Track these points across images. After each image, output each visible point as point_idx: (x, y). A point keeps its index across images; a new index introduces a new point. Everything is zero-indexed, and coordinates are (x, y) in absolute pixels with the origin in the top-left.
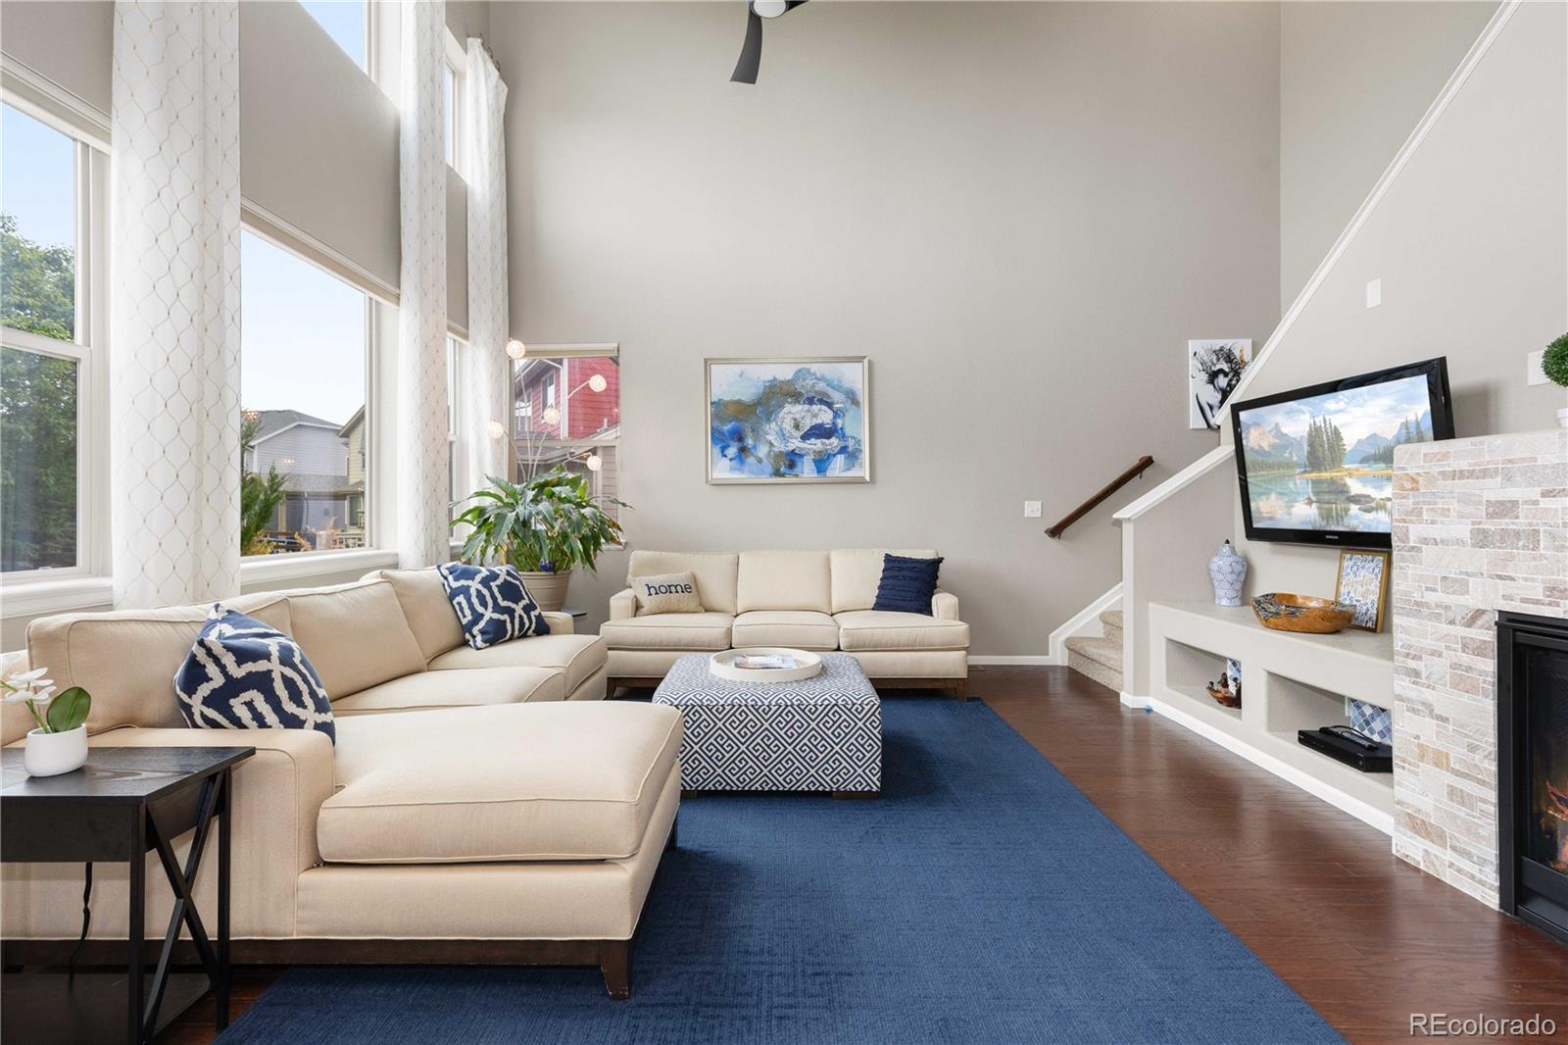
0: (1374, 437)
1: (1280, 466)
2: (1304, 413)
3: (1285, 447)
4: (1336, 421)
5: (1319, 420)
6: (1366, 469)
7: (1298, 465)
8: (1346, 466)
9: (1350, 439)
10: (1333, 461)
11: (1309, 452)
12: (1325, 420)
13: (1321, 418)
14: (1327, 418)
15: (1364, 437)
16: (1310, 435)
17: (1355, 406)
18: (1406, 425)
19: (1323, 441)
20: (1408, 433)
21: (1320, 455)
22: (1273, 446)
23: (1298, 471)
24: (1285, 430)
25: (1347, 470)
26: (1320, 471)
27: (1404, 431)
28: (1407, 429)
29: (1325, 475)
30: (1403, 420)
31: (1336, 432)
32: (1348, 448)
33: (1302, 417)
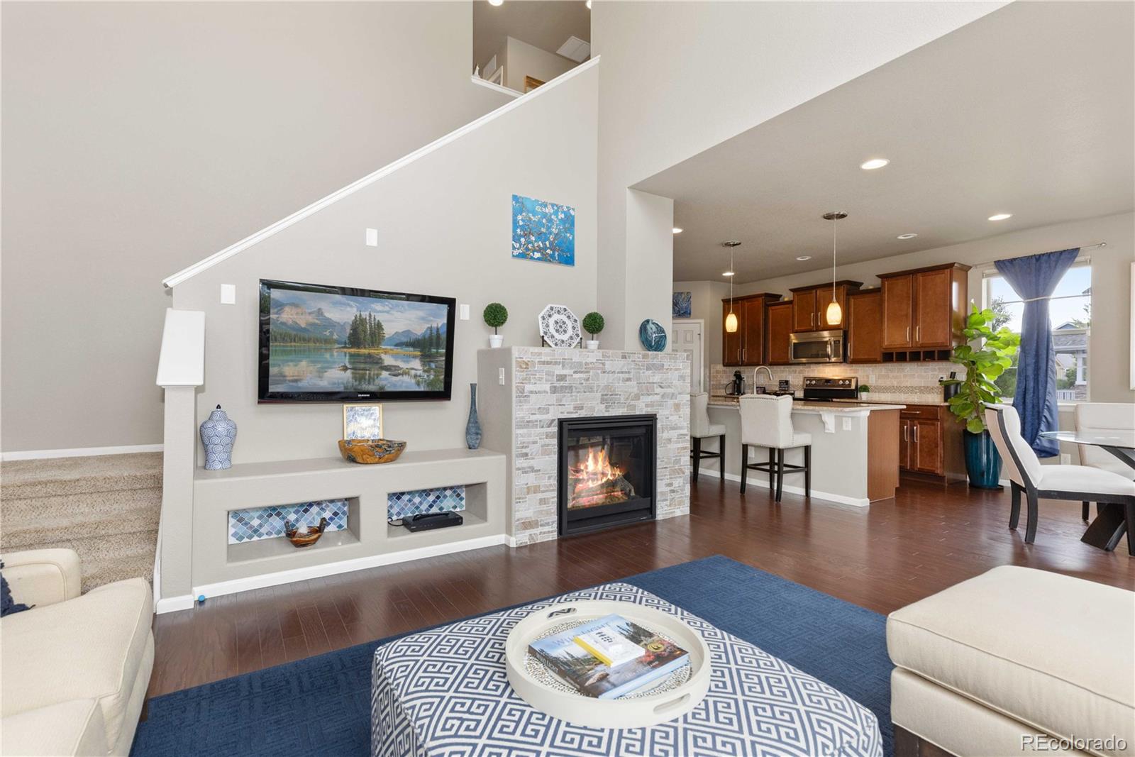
0: (407, 332)
1: (316, 340)
2: (351, 306)
3: (326, 327)
4: (380, 317)
5: (365, 315)
6: (399, 350)
7: (337, 342)
8: (383, 347)
9: (389, 330)
10: (372, 342)
11: (350, 334)
12: (370, 316)
13: (367, 313)
14: (373, 314)
15: (400, 331)
16: (355, 322)
17: (397, 312)
18: (431, 329)
19: (366, 327)
20: (431, 333)
21: (362, 337)
22: (313, 324)
23: (337, 346)
24: (327, 315)
25: (383, 349)
26: (359, 347)
27: (429, 332)
28: (431, 330)
29: (363, 351)
30: (430, 326)
31: (379, 326)
32: (387, 336)
33: (349, 309)
